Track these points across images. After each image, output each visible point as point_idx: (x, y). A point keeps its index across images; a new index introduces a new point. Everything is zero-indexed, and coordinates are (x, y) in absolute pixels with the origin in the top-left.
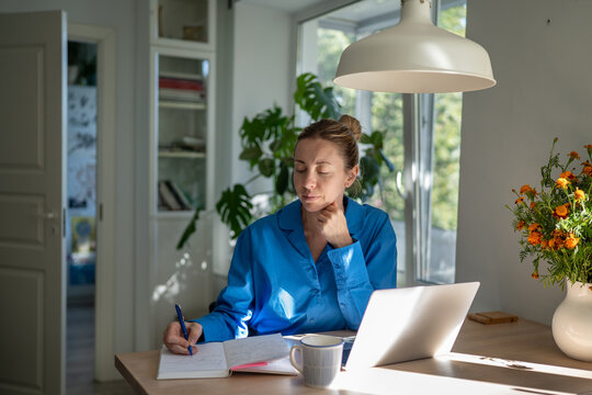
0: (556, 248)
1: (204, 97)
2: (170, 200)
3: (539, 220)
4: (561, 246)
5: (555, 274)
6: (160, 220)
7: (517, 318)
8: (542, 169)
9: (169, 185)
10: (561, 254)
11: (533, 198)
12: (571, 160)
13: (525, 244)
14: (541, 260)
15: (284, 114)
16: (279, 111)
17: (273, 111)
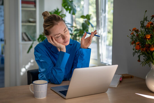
0: (146, 51)
1: (35, 6)
2: (26, 38)
3: (140, 41)
4: (148, 50)
5: (146, 61)
6: (23, 44)
7: (133, 76)
8: (141, 22)
9: (25, 33)
10: (148, 53)
11: (137, 33)
12: (152, 18)
13: (135, 50)
14: (141, 56)
15: (60, 10)
16: (58, 10)
17: (56, 10)
